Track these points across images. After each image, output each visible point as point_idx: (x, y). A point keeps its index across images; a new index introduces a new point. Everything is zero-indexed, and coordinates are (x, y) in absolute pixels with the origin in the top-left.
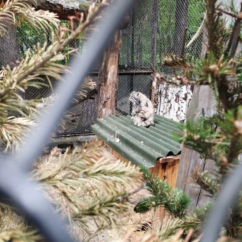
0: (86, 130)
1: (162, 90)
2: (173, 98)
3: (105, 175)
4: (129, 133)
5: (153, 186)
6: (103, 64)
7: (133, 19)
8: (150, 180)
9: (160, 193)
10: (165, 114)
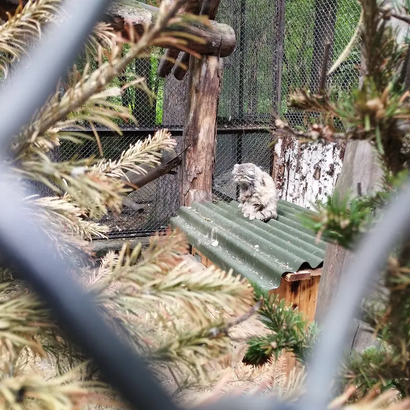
0: (162, 227)
1: (291, 159)
2: (309, 173)
3: (189, 290)
4: (235, 231)
5: (272, 315)
6: (192, 115)
7: (242, 39)
8: (268, 305)
9: (284, 328)
10: (296, 198)
